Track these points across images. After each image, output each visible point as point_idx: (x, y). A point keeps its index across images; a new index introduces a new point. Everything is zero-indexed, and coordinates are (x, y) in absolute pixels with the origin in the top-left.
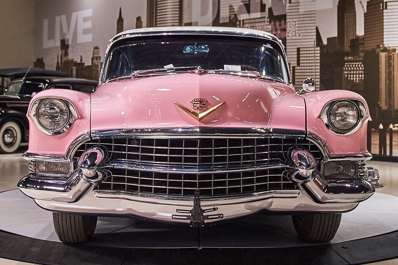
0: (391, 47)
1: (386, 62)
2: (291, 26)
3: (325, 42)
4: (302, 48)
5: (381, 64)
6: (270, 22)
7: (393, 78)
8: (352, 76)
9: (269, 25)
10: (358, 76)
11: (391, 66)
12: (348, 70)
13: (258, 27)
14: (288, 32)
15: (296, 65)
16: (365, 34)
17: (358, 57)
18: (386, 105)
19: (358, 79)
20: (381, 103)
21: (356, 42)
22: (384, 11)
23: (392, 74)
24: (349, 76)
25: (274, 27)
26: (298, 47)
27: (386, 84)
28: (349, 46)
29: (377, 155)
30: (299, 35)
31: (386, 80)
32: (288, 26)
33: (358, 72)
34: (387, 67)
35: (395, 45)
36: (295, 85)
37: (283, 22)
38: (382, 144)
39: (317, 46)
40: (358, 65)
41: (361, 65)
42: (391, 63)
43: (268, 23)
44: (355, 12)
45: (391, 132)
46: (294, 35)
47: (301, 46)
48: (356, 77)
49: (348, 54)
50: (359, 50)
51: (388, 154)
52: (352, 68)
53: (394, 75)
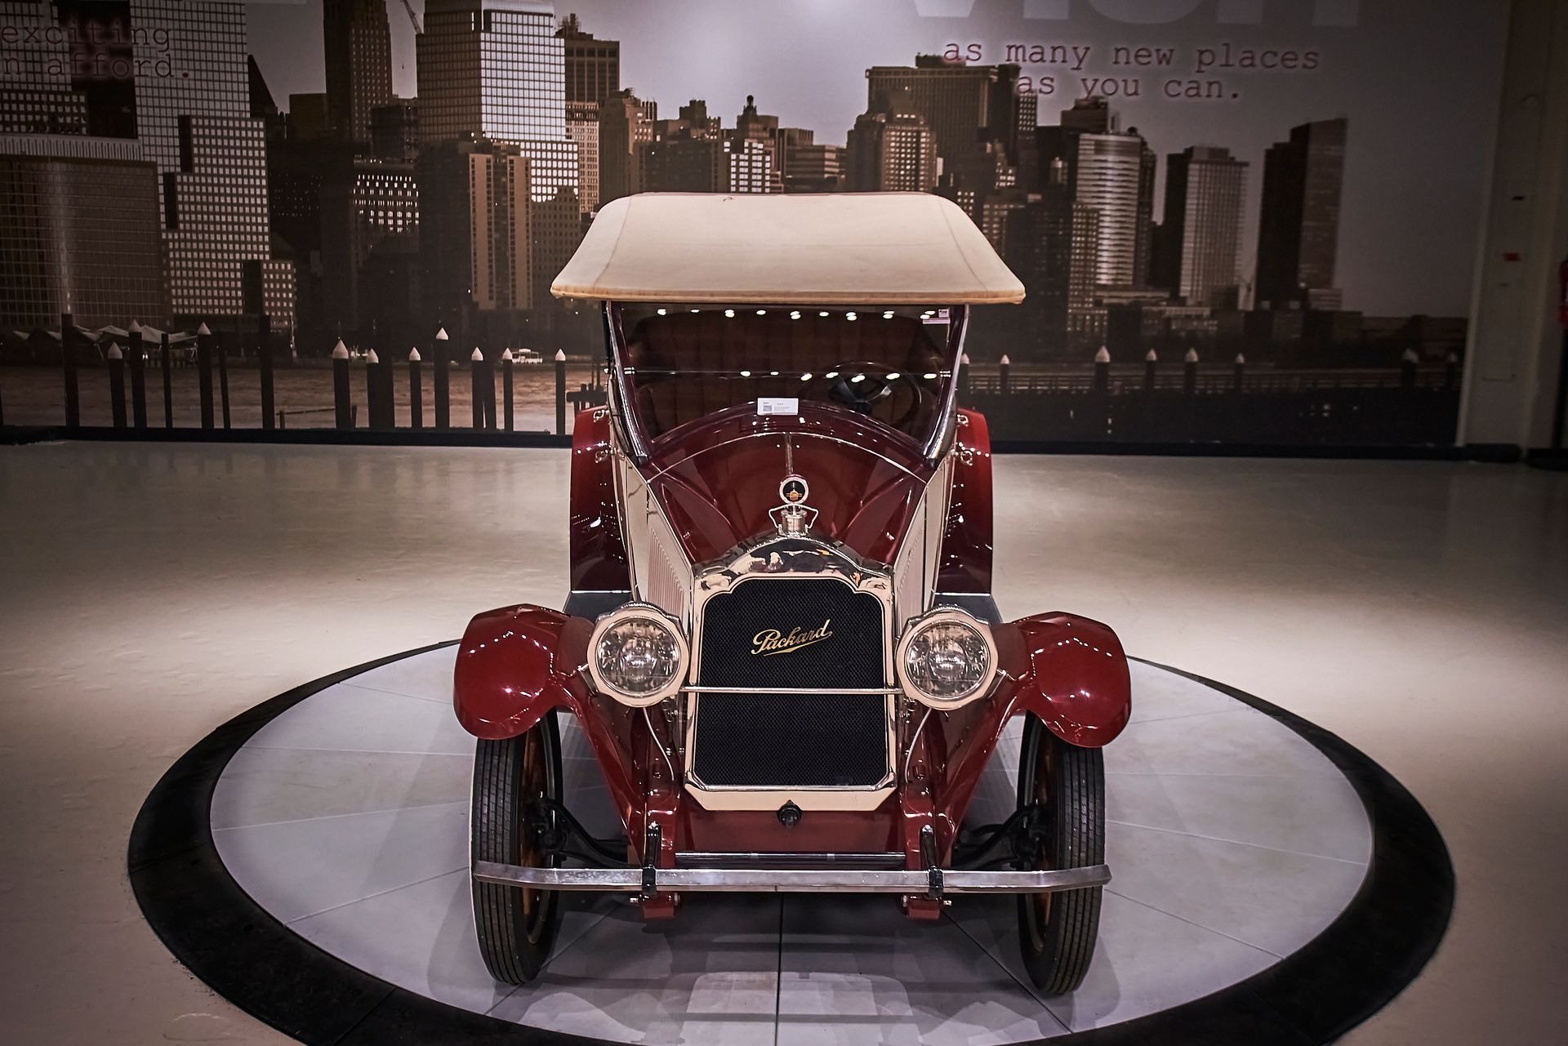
0: (504, 140)
1: (489, 180)
2: (152, 43)
3: (284, 108)
4: (197, 117)
5: (474, 185)
6: (63, 20)
7: (513, 224)
8: (381, 214)
9: (60, 31)
10: (400, 214)
11: (506, 193)
12: (367, 197)
13: (13, 31)
14: (142, 60)
15: (179, 170)
16: (420, 97)
17: (396, 159)
18: (491, 298)
19: (400, 222)
20: (476, 292)
21: (392, 115)
22: (482, 35)
23: (509, 216)
24: (372, 213)
25: (79, 40)
26: (182, 112)
27: (490, 242)
28: (368, 127)
29: (470, 428)
30: (186, 75)
31: (490, 230)
32: (141, 42)
33: (399, 204)
34: (492, 195)
35: (516, 137)
36: (179, 232)
37: (116, 26)
38: (483, 402)
39: (255, 114)
40: (401, 184)
41: (410, 185)
42: (506, 183)
43: (56, 24)
44: (387, 27)
45: (508, 369)
46: (167, 72)
47: (194, 112)
48: (395, 218)
49: (365, 151)
50: (403, 140)
51: (500, 425)
52: (381, 192)
53: (513, 219)
